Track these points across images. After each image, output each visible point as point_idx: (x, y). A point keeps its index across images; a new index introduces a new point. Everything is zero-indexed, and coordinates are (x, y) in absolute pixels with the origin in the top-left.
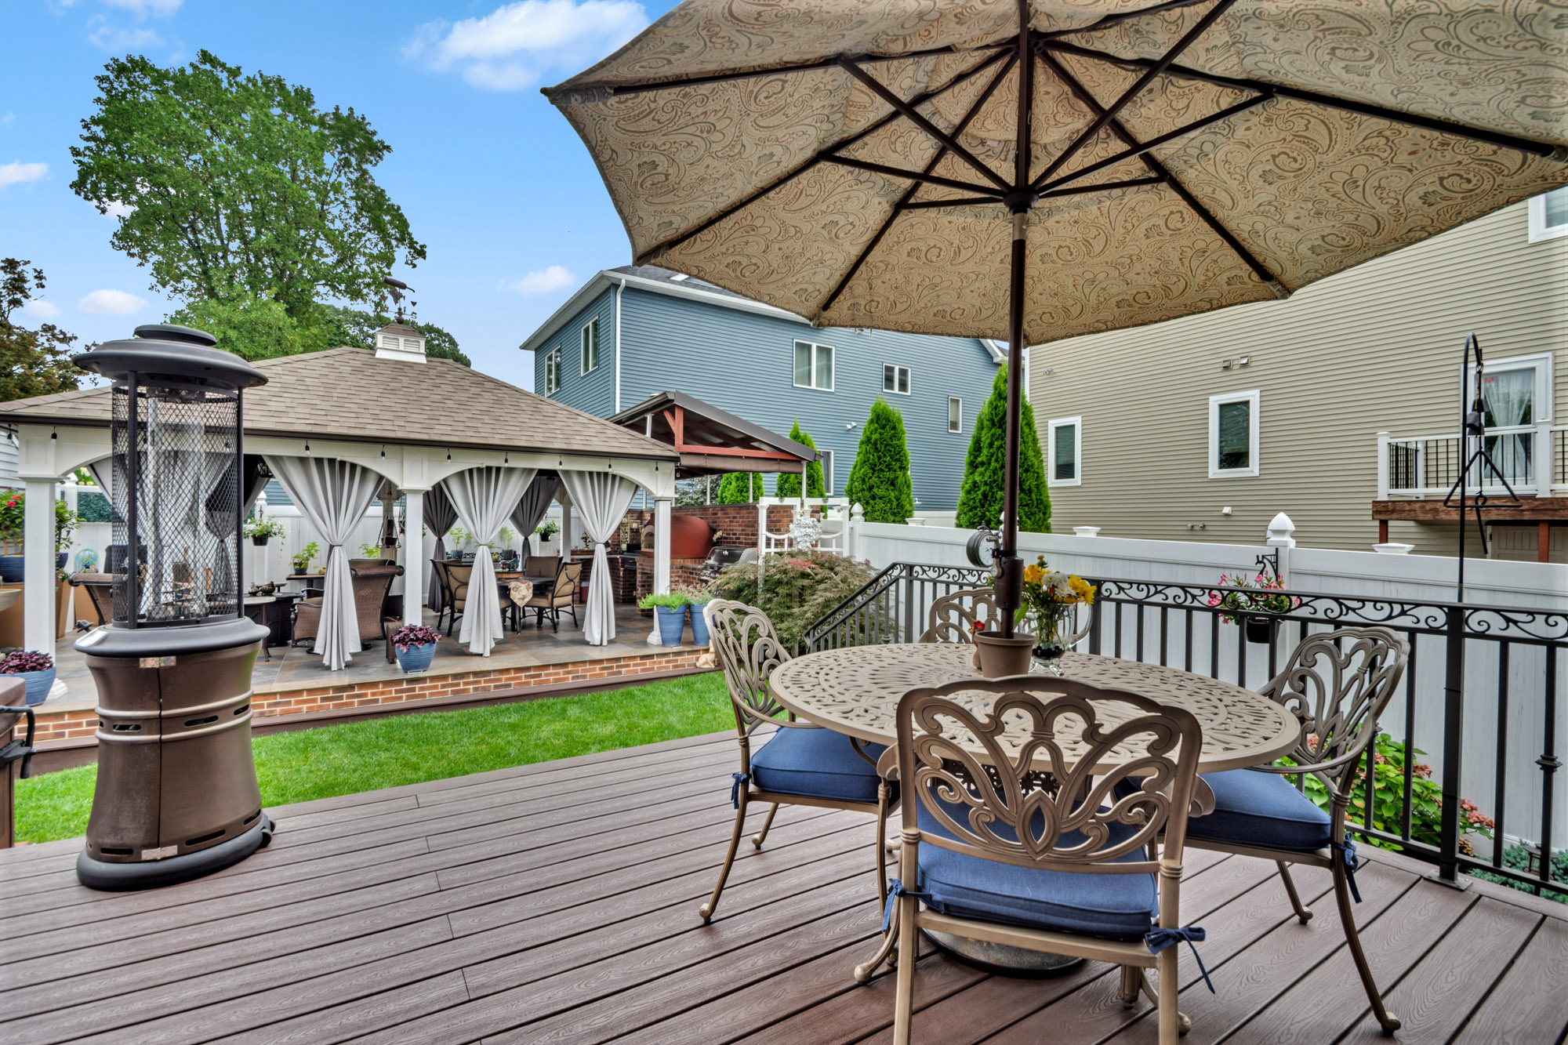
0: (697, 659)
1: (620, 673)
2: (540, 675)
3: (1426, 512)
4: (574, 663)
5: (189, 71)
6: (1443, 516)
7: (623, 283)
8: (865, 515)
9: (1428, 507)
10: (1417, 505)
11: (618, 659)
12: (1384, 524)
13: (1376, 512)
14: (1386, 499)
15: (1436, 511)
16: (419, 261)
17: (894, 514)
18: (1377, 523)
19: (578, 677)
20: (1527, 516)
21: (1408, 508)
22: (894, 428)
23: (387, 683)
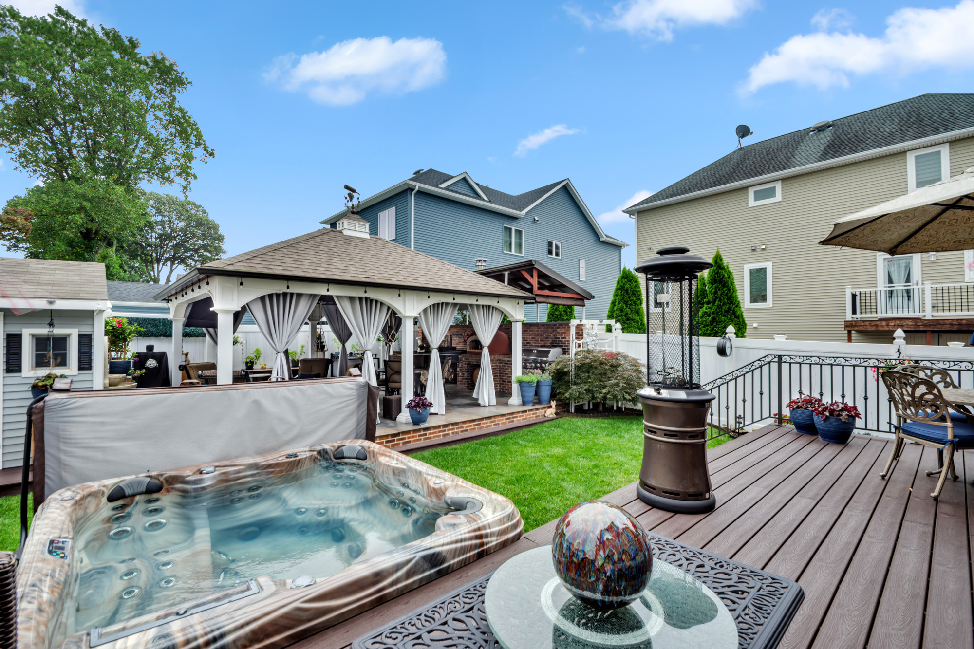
0: (545, 412)
1: (513, 421)
2: (480, 424)
3: (872, 326)
4: (494, 417)
5: (49, 20)
6: (881, 328)
7: (417, 188)
8: (622, 329)
9: (873, 324)
10: (867, 323)
11: (512, 414)
12: (849, 332)
13: (846, 326)
14: (851, 320)
15: (877, 326)
16: (210, 159)
17: (639, 329)
18: (846, 332)
19: (496, 424)
20: (922, 328)
21: (862, 324)
22: (636, 282)
23: (415, 431)
